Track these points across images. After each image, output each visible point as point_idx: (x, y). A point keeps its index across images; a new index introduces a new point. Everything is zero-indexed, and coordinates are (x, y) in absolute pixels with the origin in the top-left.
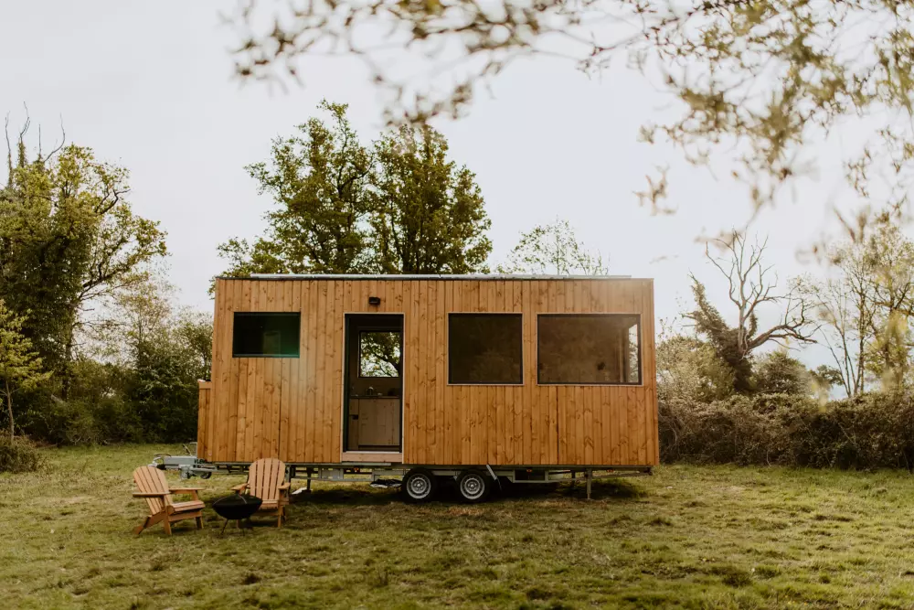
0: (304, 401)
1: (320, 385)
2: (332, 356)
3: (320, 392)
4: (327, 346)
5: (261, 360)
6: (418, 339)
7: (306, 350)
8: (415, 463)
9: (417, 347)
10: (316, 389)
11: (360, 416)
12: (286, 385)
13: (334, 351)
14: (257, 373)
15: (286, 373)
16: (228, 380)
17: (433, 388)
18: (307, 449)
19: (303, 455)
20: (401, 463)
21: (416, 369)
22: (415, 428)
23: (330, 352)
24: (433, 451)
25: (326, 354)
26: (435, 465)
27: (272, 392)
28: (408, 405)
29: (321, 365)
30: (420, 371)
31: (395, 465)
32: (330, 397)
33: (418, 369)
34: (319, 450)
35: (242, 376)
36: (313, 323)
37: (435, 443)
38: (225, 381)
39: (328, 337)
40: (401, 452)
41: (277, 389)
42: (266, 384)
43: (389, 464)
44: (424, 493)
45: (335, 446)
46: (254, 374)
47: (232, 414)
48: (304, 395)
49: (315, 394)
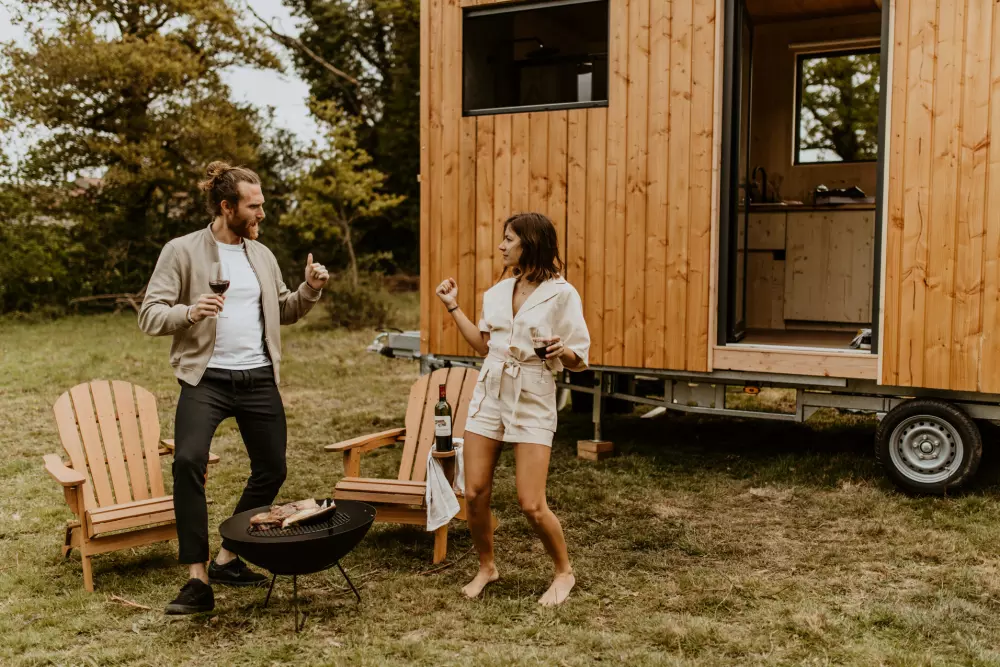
0: (620, 216)
1: (658, 174)
2: (689, 97)
3: (658, 191)
4: (676, 70)
5: (521, 119)
6: (936, 27)
7: (622, 85)
8: (917, 384)
9: (930, 49)
10: (647, 184)
11: (790, 255)
12: (577, 176)
13: (694, 83)
14: (513, 151)
15: (577, 149)
16: (455, 171)
17: (981, 169)
18: (627, 333)
19: (618, 347)
20: (875, 381)
21: (928, 117)
22: (920, 286)
23: (682, 83)
24: (975, 354)
25: (672, 93)
26: (978, 393)
27: (548, 194)
28: (899, 222)
29: (659, 121)
30: (938, 119)
31: (856, 387)
32: (683, 205)
33: (933, 115)
34: (657, 340)
35: (484, 160)
36: (639, 19)
37: (980, 330)
38: (449, 172)
39: (675, 45)
40: (874, 350)
41: (558, 190)
42: (533, 177)
43: (842, 384)
44: (941, 469)
45: (695, 328)
46: (507, 154)
47: (464, 249)
48: (621, 200)
49: (646, 197)
